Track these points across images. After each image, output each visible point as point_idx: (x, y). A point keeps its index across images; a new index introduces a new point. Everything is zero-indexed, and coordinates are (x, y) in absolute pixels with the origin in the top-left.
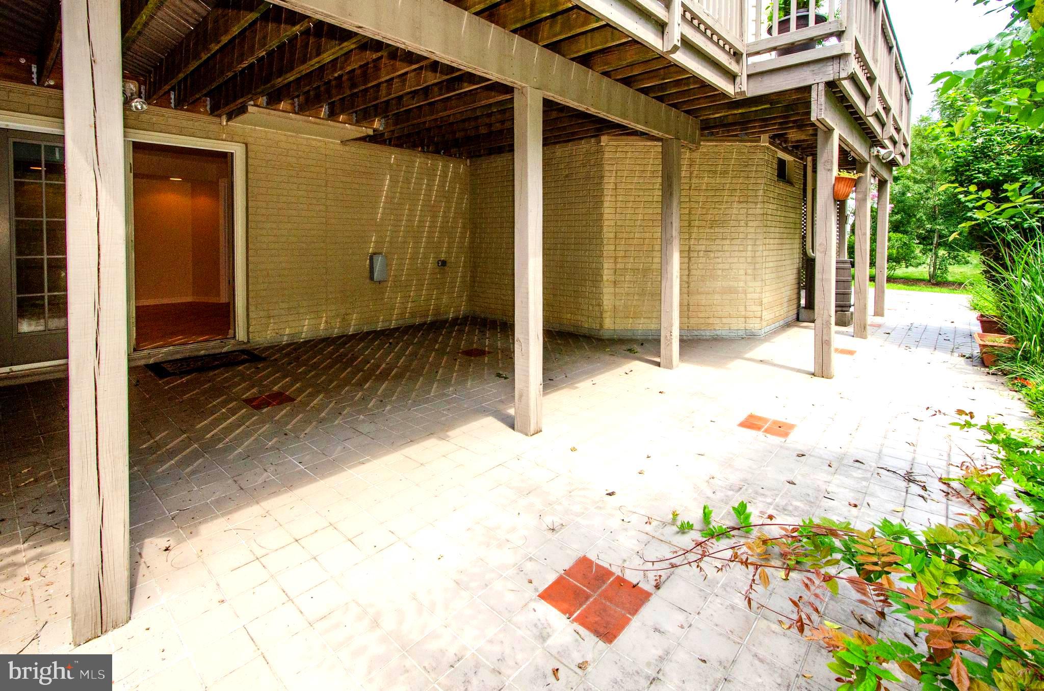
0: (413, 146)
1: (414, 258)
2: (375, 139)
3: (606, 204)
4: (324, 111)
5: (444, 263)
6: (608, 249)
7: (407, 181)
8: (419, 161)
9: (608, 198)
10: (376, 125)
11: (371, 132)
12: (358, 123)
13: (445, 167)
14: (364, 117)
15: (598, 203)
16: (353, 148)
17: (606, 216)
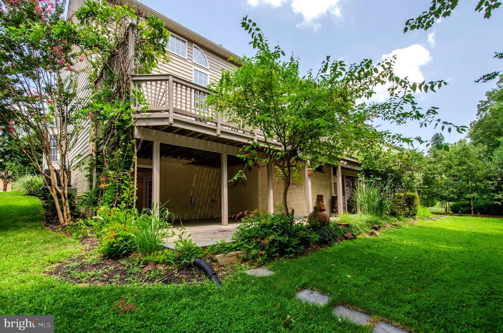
0: (203, 165)
1: (204, 198)
2: (193, 163)
3: (259, 180)
4: (179, 157)
5: (213, 200)
6: (260, 193)
7: (202, 175)
8: (205, 169)
9: (259, 178)
10: (192, 160)
11: (191, 162)
12: (188, 160)
13: (214, 171)
14: (189, 158)
15: (257, 180)
16: (186, 166)
17: (259, 183)
